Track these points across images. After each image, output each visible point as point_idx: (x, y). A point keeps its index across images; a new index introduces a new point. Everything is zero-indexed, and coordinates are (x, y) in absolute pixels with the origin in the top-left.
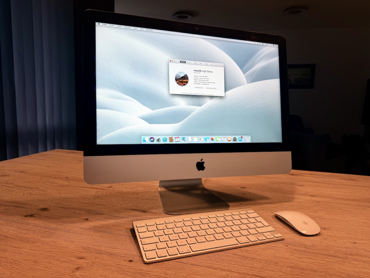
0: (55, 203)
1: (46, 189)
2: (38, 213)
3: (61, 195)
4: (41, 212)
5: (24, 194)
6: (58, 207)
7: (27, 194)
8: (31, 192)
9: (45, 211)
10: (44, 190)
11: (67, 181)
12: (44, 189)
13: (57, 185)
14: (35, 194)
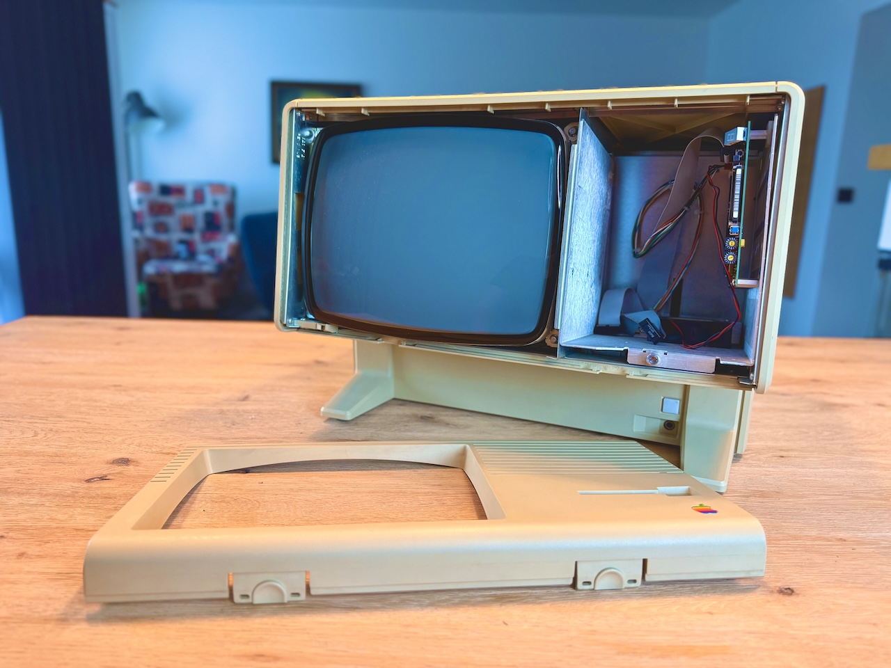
0: (139, 446)
1: (84, 416)
2: (116, 472)
3: (135, 425)
4: (118, 469)
5: (36, 434)
6: (152, 452)
7: (45, 433)
8: (50, 426)
9: (128, 465)
10: (82, 418)
11: (123, 393)
12: (80, 416)
13: (106, 405)
14: (64, 430)
